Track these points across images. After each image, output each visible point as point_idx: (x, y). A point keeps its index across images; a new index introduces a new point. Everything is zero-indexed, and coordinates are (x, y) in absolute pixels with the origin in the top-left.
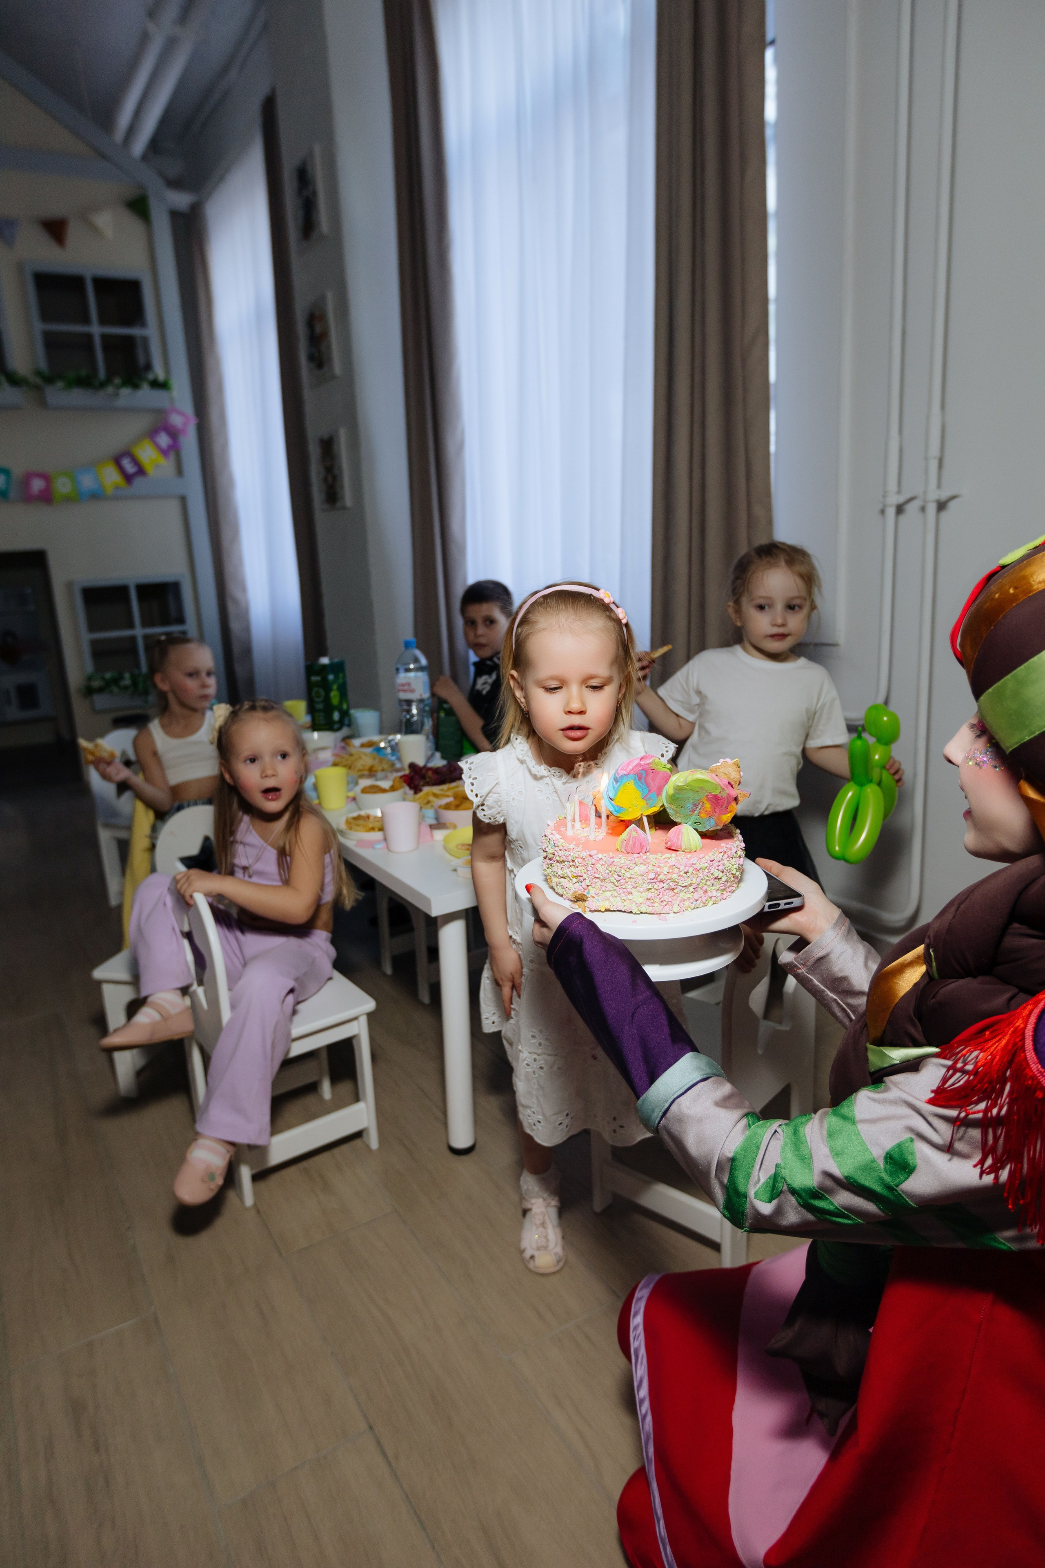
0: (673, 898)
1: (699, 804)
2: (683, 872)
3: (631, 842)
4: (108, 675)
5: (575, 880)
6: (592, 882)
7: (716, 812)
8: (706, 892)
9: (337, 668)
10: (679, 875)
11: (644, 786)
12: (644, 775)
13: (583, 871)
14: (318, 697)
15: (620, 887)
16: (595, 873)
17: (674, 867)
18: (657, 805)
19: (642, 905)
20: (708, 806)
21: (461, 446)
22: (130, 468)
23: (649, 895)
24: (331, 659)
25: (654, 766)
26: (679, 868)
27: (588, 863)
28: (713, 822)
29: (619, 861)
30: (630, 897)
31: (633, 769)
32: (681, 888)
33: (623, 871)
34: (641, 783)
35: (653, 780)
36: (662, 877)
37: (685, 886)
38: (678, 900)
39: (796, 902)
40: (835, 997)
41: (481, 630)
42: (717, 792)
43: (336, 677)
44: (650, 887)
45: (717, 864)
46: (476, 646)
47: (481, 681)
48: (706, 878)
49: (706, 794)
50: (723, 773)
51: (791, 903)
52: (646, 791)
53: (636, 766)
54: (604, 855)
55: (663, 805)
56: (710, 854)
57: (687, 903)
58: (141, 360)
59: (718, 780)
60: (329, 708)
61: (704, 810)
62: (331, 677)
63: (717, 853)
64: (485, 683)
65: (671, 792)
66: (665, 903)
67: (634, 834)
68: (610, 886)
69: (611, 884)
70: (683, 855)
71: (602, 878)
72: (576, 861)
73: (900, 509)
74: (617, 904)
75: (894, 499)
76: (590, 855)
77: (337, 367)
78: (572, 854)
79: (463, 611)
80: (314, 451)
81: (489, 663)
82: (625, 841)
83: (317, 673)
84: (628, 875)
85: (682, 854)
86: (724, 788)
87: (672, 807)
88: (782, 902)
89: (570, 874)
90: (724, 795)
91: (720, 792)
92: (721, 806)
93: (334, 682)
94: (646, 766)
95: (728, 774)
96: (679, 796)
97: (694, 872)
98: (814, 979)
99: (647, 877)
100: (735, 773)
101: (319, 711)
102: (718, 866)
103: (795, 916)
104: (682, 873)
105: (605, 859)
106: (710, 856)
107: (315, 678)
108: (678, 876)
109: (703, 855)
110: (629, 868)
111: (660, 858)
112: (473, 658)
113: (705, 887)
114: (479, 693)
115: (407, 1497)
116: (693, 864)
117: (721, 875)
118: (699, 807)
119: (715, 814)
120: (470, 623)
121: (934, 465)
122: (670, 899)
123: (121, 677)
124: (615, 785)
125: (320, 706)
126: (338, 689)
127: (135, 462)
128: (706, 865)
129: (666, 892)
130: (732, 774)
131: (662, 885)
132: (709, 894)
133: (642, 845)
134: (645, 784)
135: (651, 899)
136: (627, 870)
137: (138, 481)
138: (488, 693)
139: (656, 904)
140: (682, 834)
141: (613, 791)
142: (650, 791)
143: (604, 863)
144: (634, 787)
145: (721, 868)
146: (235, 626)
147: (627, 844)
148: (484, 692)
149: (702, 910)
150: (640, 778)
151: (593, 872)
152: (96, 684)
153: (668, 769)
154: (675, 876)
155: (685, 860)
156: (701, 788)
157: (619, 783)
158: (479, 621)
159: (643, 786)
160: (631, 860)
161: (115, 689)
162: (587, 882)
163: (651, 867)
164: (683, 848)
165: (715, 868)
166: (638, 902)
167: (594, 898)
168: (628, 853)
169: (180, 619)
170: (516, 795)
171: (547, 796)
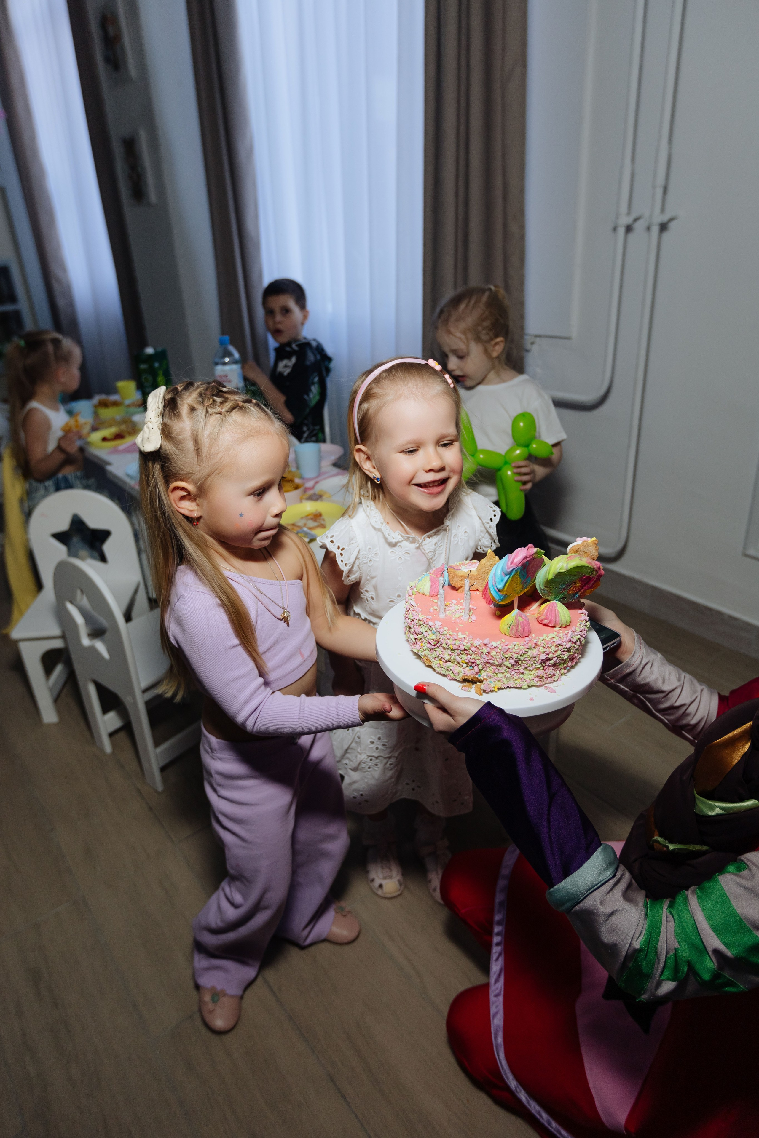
1: (571, 584)
3: (519, 628)
5: (466, 666)
6: (485, 666)
9: (161, 356)
12: (528, 565)
15: (511, 669)
16: (488, 659)
19: (531, 681)
20: (578, 584)
21: (250, 152)
23: (538, 673)
24: (155, 349)
26: (562, 645)
29: (514, 648)
30: (522, 676)
38: (558, 671)
41: (279, 318)
43: (161, 364)
46: (276, 332)
47: (281, 364)
54: (500, 644)
61: (573, 588)
62: (157, 365)
64: (286, 366)
66: (549, 676)
67: (521, 619)
68: (502, 669)
69: (505, 667)
71: (495, 663)
72: (469, 650)
73: (629, 229)
74: (509, 682)
75: (625, 220)
76: (485, 644)
77: (133, 71)
78: (465, 644)
79: (264, 303)
80: (118, 150)
81: (288, 349)
82: (513, 627)
83: (143, 361)
85: (560, 630)
89: (461, 661)
92: (589, 584)
93: (159, 368)
96: (556, 580)
98: (620, 685)
105: (500, 647)
107: (143, 366)
112: (272, 343)
114: (281, 374)
120: (270, 312)
121: (659, 192)
122: (553, 672)
126: (163, 374)
128: (579, 636)
129: (550, 667)
131: (550, 663)
134: (526, 572)
135: (539, 676)
138: (289, 374)
139: (543, 679)
140: (554, 611)
141: (502, 583)
143: (499, 651)
146: (61, 303)
147: (516, 630)
148: (286, 373)
150: (524, 568)
155: (565, 636)
158: (277, 310)
162: (480, 667)
163: (542, 649)
164: (558, 625)
166: (528, 680)
167: (487, 680)
168: (518, 637)
169: (13, 298)
170: (372, 558)
171: (399, 557)
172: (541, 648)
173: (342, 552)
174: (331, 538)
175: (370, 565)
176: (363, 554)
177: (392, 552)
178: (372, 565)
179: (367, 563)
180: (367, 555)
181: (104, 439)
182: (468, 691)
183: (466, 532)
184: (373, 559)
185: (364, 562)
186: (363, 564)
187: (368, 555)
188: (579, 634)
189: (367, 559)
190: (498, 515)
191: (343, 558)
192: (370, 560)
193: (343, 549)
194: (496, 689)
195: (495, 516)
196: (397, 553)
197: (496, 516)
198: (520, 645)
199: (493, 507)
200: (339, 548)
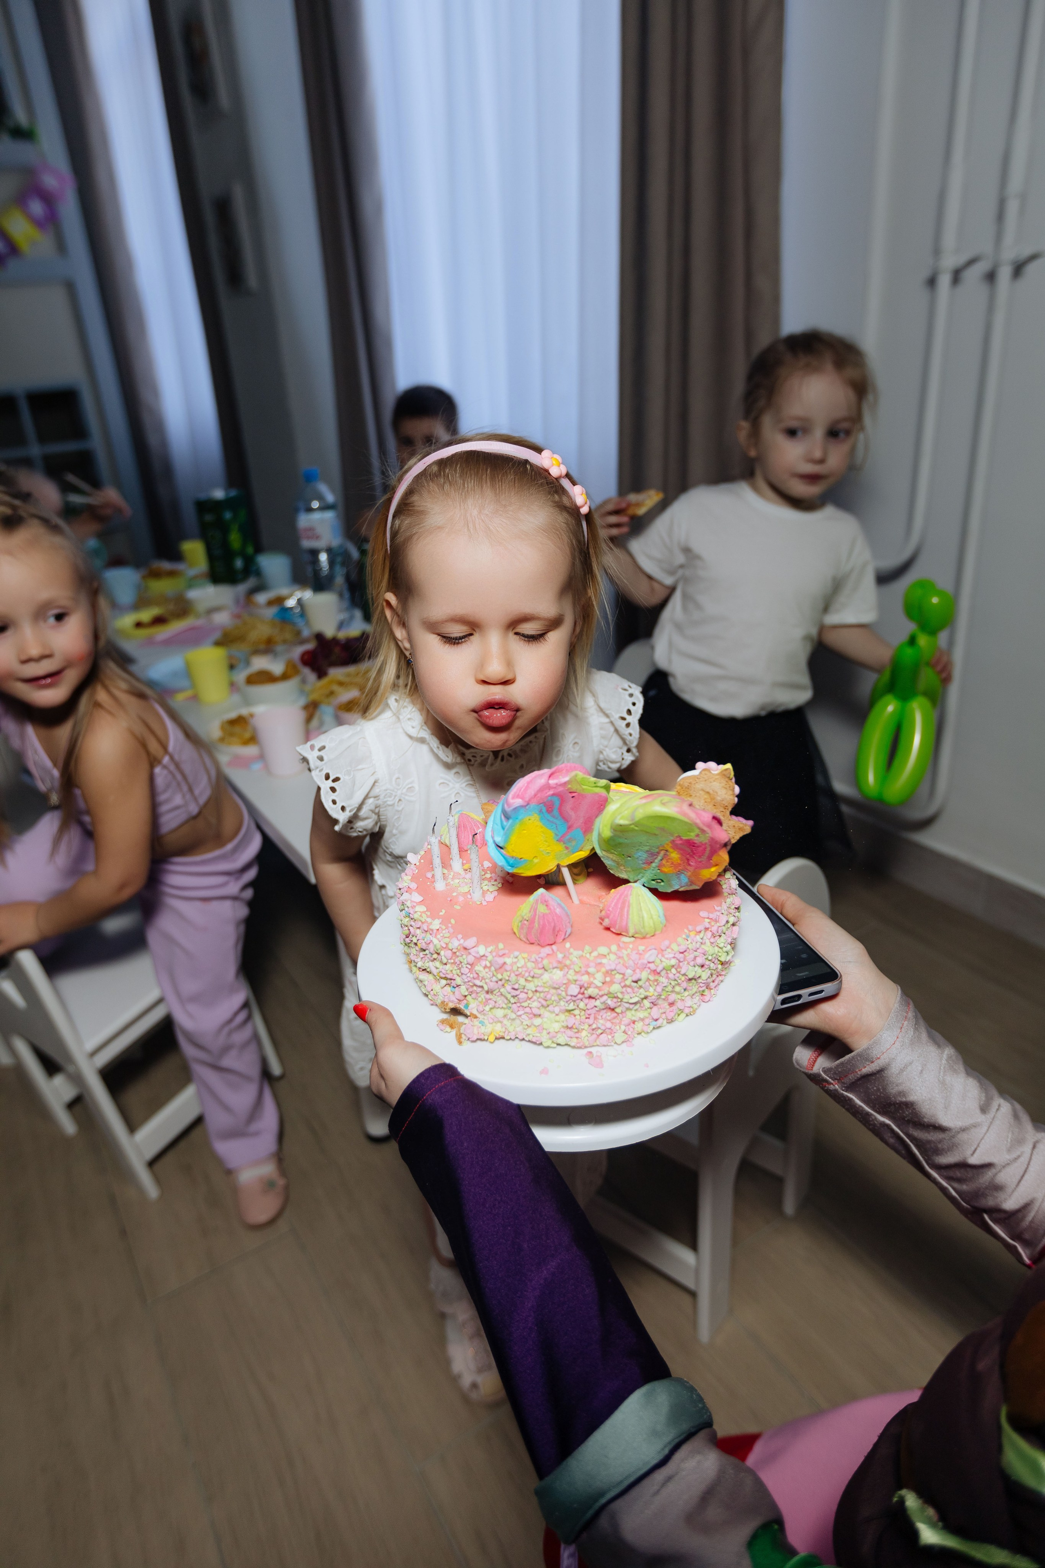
0: (614, 1021)
1: (658, 853)
2: (630, 979)
3: (536, 925)
5: (444, 982)
6: (471, 990)
7: (689, 865)
8: (671, 1004)
10: (623, 984)
11: (560, 822)
12: (557, 802)
13: (454, 972)
15: (518, 1005)
16: (474, 978)
17: (615, 972)
18: (585, 848)
19: (559, 1035)
20: (675, 855)
23: (571, 1021)
24: (226, 492)
25: (574, 787)
26: (624, 974)
27: (462, 961)
28: (684, 879)
29: (516, 963)
30: (537, 1021)
31: (535, 795)
32: (627, 1005)
33: (522, 981)
34: (554, 817)
35: (575, 809)
36: (591, 991)
37: (635, 1003)
38: (623, 1023)
39: (828, 988)
40: (887, 1121)
42: (692, 836)
43: (236, 514)
44: (571, 1006)
45: (692, 956)
48: (673, 983)
49: (672, 838)
50: (703, 790)
51: (821, 992)
52: (563, 828)
53: (542, 789)
54: (489, 949)
55: (593, 849)
56: (680, 940)
57: (639, 1026)
59: (693, 815)
60: (230, 554)
61: (667, 862)
62: (228, 515)
63: (693, 934)
65: (607, 833)
66: (600, 1031)
67: (542, 909)
68: (501, 1001)
69: (503, 998)
70: (631, 946)
71: (486, 988)
72: (442, 953)
73: (957, 276)
74: (516, 1028)
75: (950, 261)
76: (465, 949)
78: (435, 941)
80: (209, 216)
82: (526, 922)
83: (211, 512)
84: (531, 986)
85: (630, 943)
86: (705, 828)
87: (611, 856)
88: (804, 992)
89: (435, 971)
90: (703, 839)
91: (697, 836)
92: (700, 857)
94: (561, 789)
95: (711, 792)
96: (621, 840)
97: (652, 978)
98: (854, 1098)
99: (566, 991)
100: (724, 791)
102: (695, 957)
103: (826, 1007)
104: (628, 983)
106: (681, 943)
107: (209, 518)
108: (622, 987)
109: (667, 943)
110: (533, 977)
111: (588, 956)
113: (673, 997)
116: (649, 963)
117: (699, 970)
118: (659, 858)
119: (689, 868)
122: (609, 1025)
124: (505, 823)
126: (240, 530)
127: (6, 239)
128: (673, 962)
129: (601, 1014)
130: (719, 793)
131: (592, 1003)
132: (679, 1005)
133: (557, 929)
134: (560, 818)
135: (574, 1027)
136: (530, 979)
139: (584, 1033)
140: (629, 906)
141: (502, 832)
142: (570, 828)
143: (488, 965)
144: (539, 824)
145: (700, 961)
147: (530, 928)
149: (668, 1029)
150: (550, 808)
151: (472, 976)
153: (601, 787)
154: (615, 988)
155: (634, 956)
156: (663, 829)
157: (510, 821)
159: (555, 820)
160: (536, 962)
162: (463, 990)
163: (571, 975)
164: (631, 932)
165: (688, 963)
166: (551, 1030)
167: (476, 1017)
168: (532, 944)
169: (84, 434)
170: (403, 796)
171: (456, 792)
172: (571, 972)
173: (333, 785)
174: (320, 750)
175: (400, 809)
176: (387, 790)
177: (443, 783)
178: (403, 809)
179: (393, 805)
180: (393, 791)
181: (140, 625)
182: (445, 1031)
183: (575, 743)
184: (404, 798)
185: (389, 803)
186: (386, 807)
187: (396, 790)
188: (674, 957)
189: (393, 797)
190: (640, 701)
191: (336, 796)
192: (400, 800)
193: (336, 780)
194: (492, 1038)
195: (634, 704)
196: (451, 785)
197: (637, 705)
198: (529, 960)
199: (628, 688)
200: (327, 777)
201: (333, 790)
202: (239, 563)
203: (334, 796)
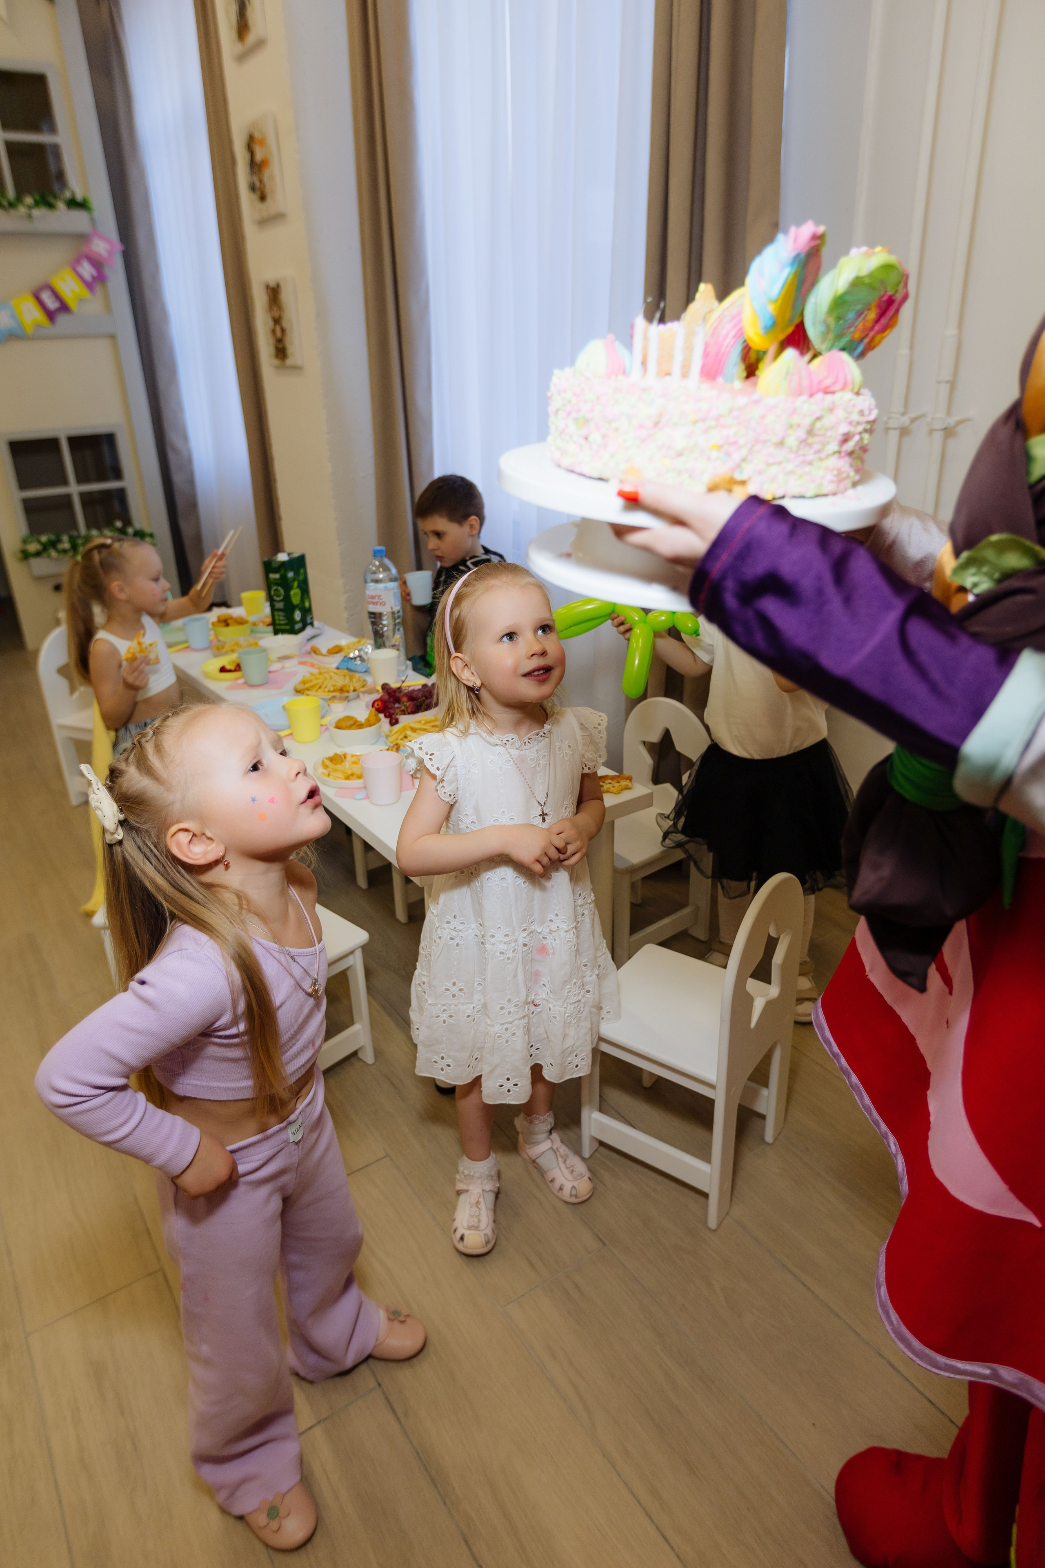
4: (44, 539)
9: (297, 563)
14: (278, 596)
22: (52, 304)
24: (289, 555)
43: (297, 573)
58: (53, 168)
60: (289, 608)
62: (290, 575)
73: (904, 432)
80: (259, 299)
83: (276, 571)
93: (294, 580)
101: (279, 610)
107: (275, 576)
115: (417, 1453)
118: (861, 319)
121: (945, 390)
123: (59, 541)
125: (280, 605)
126: (299, 586)
127: (56, 296)
137: (62, 318)
152: (33, 547)
158: (430, 534)
161: (53, 553)
167: (754, 480)
169: (117, 474)
170: (470, 768)
174: (420, 744)
175: (469, 777)
181: (223, 670)
187: (466, 764)
192: (469, 771)
201: (431, 759)
202: (298, 615)
203: (432, 763)
